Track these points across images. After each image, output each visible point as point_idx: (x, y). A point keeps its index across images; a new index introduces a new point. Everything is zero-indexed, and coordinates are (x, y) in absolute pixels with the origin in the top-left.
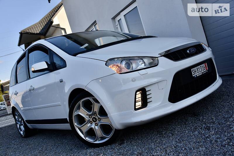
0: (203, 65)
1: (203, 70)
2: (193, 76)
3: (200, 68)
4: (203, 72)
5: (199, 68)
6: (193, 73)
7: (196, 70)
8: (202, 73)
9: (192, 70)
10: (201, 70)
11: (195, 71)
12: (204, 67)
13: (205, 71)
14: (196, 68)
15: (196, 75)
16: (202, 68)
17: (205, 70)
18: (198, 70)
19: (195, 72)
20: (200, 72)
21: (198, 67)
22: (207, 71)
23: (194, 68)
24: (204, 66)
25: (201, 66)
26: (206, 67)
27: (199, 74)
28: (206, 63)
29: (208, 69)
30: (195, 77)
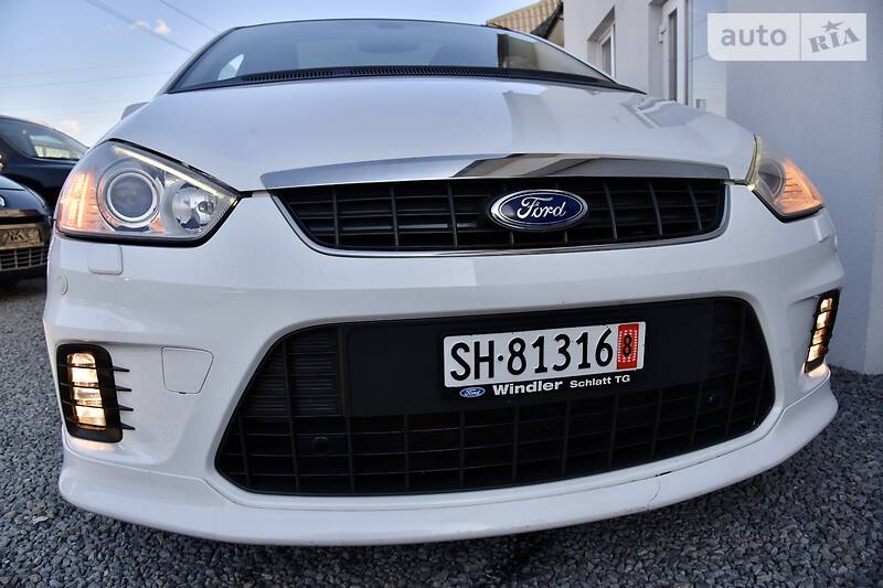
0: (595, 333)
1: (585, 365)
2: (450, 382)
3: (553, 346)
4: (579, 379)
5: (540, 343)
6: (450, 365)
7: (502, 350)
8: (567, 380)
9: (449, 343)
10: (553, 358)
11: (490, 359)
12: (602, 345)
13: (600, 376)
14: (502, 341)
15: (484, 379)
16: (575, 350)
17: (612, 368)
18: (520, 353)
19: (478, 360)
20: (541, 369)
21: (530, 337)
22: (627, 379)
23: (484, 339)
24: (613, 340)
25: (574, 333)
26: (627, 346)
27: (526, 383)
28: (642, 326)
29: (640, 365)
30: (469, 394)
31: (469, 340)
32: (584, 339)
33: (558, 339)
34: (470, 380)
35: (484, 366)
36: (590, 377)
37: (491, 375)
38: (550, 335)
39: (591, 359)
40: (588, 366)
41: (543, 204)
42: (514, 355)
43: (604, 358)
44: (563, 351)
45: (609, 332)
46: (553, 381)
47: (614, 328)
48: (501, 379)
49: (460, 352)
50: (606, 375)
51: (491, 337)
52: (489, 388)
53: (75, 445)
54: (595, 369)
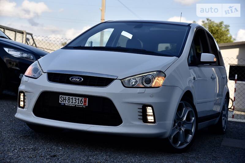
0: (80, 98)
1: (78, 103)
2: (60, 102)
3: (74, 99)
4: (78, 105)
5: (72, 98)
6: (60, 99)
7: (67, 99)
8: (76, 105)
9: (60, 96)
10: (74, 101)
11: (65, 99)
12: (81, 101)
13: (81, 106)
14: (67, 97)
15: (64, 103)
16: (77, 101)
17: (83, 105)
18: (69, 100)
19: (64, 99)
20: (72, 103)
21: (71, 97)
22: (85, 107)
23: (65, 96)
24: (83, 100)
25: (77, 98)
26: (85, 102)
27: (70, 104)
28: (87, 99)
29: (87, 105)
30: (62, 104)
31: (63, 96)
32: (78, 99)
33: (75, 98)
34: (62, 102)
35: (64, 100)
36: (79, 105)
37: (65, 102)
38: (74, 97)
39: (80, 103)
40: (79, 104)
41: (76, 79)
42: (69, 99)
43: (81, 103)
44: (75, 100)
45: (82, 99)
46: (74, 105)
47: (83, 98)
48: (67, 103)
49: (61, 98)
50: (82, 106)
51: (66, 96)
52: (65, 104)
53: (19, 108)
54: (80, 104)
